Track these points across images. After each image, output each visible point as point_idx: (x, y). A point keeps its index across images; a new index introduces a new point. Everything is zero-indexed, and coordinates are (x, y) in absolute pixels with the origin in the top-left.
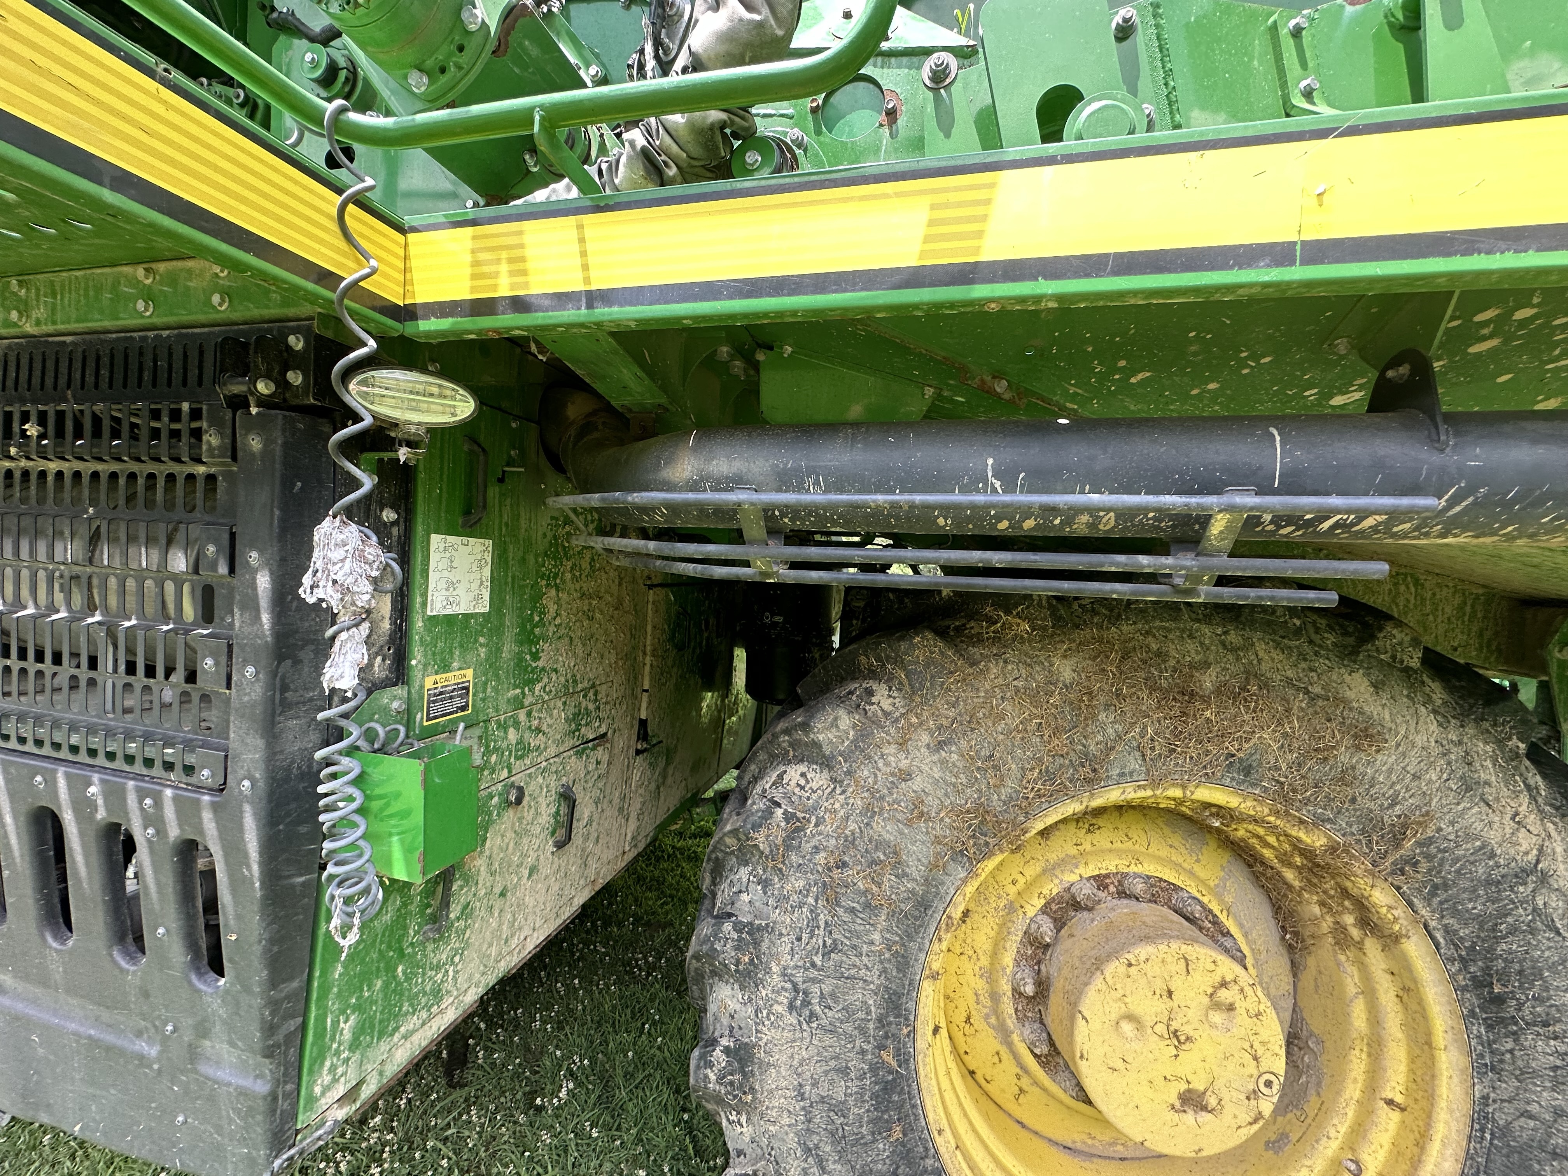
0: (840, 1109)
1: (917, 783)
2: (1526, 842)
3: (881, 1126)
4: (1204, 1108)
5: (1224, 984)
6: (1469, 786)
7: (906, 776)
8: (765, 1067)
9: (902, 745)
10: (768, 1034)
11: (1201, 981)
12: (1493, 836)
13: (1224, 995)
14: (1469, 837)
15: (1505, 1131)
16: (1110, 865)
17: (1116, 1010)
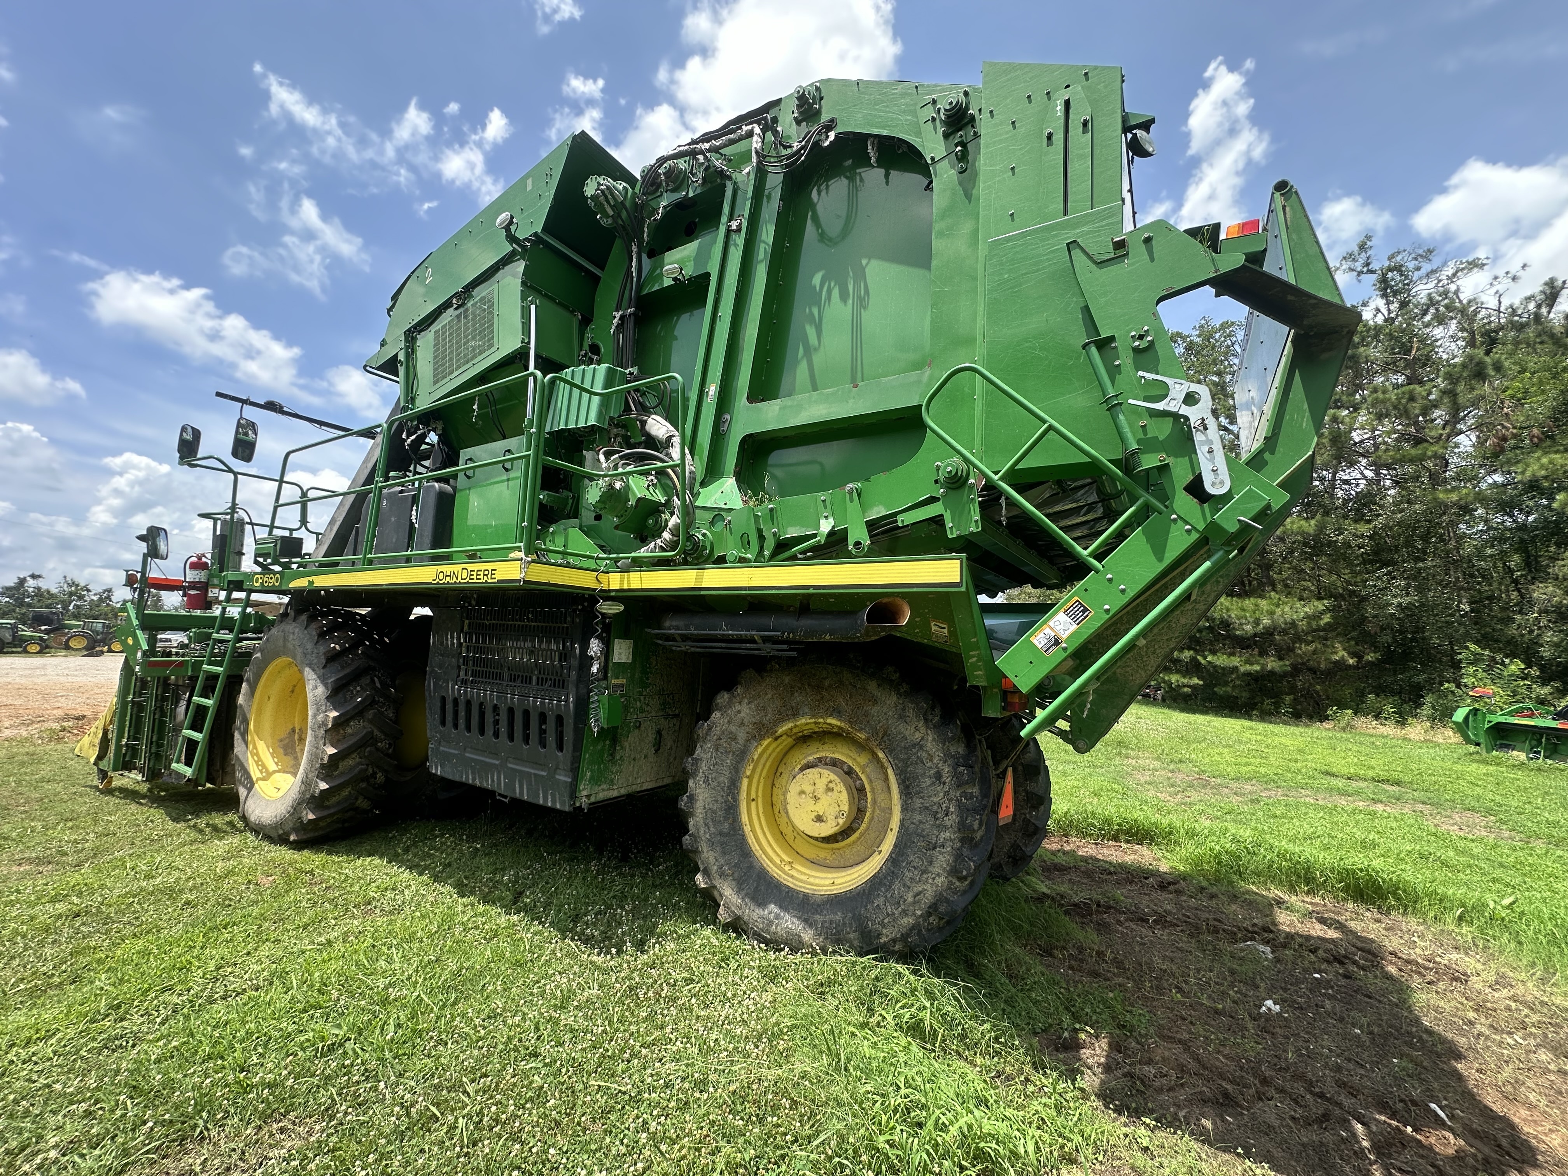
0: (714, 812)
1: (742, 715)
2: (918, 735)
3: (726, 819)
4: (823, 821)
5: (831, 782)
6: (901, 717)
7: (739, 712)
8: (696, 800)
9: (740, 703)
10: (698, 791)
11: (825, 781)
12: (907, 733)
13: (831, 785)
14: (900, 733)
15: (907, 829)
16: (823, 754)
17: (799, 789)
